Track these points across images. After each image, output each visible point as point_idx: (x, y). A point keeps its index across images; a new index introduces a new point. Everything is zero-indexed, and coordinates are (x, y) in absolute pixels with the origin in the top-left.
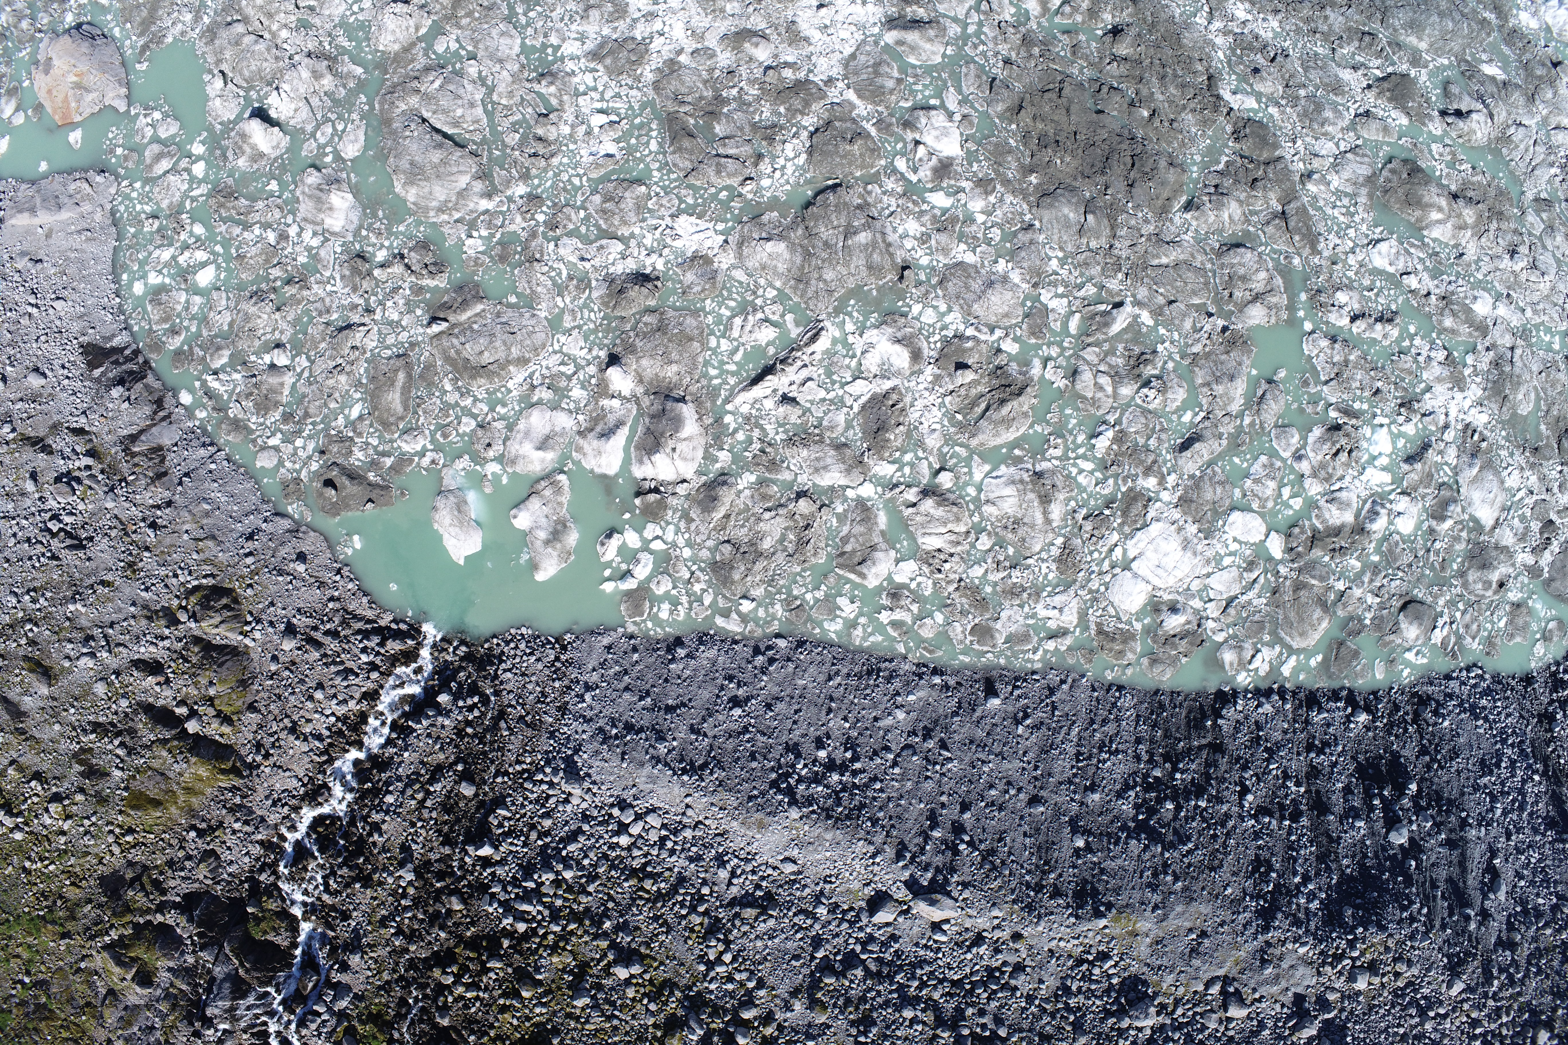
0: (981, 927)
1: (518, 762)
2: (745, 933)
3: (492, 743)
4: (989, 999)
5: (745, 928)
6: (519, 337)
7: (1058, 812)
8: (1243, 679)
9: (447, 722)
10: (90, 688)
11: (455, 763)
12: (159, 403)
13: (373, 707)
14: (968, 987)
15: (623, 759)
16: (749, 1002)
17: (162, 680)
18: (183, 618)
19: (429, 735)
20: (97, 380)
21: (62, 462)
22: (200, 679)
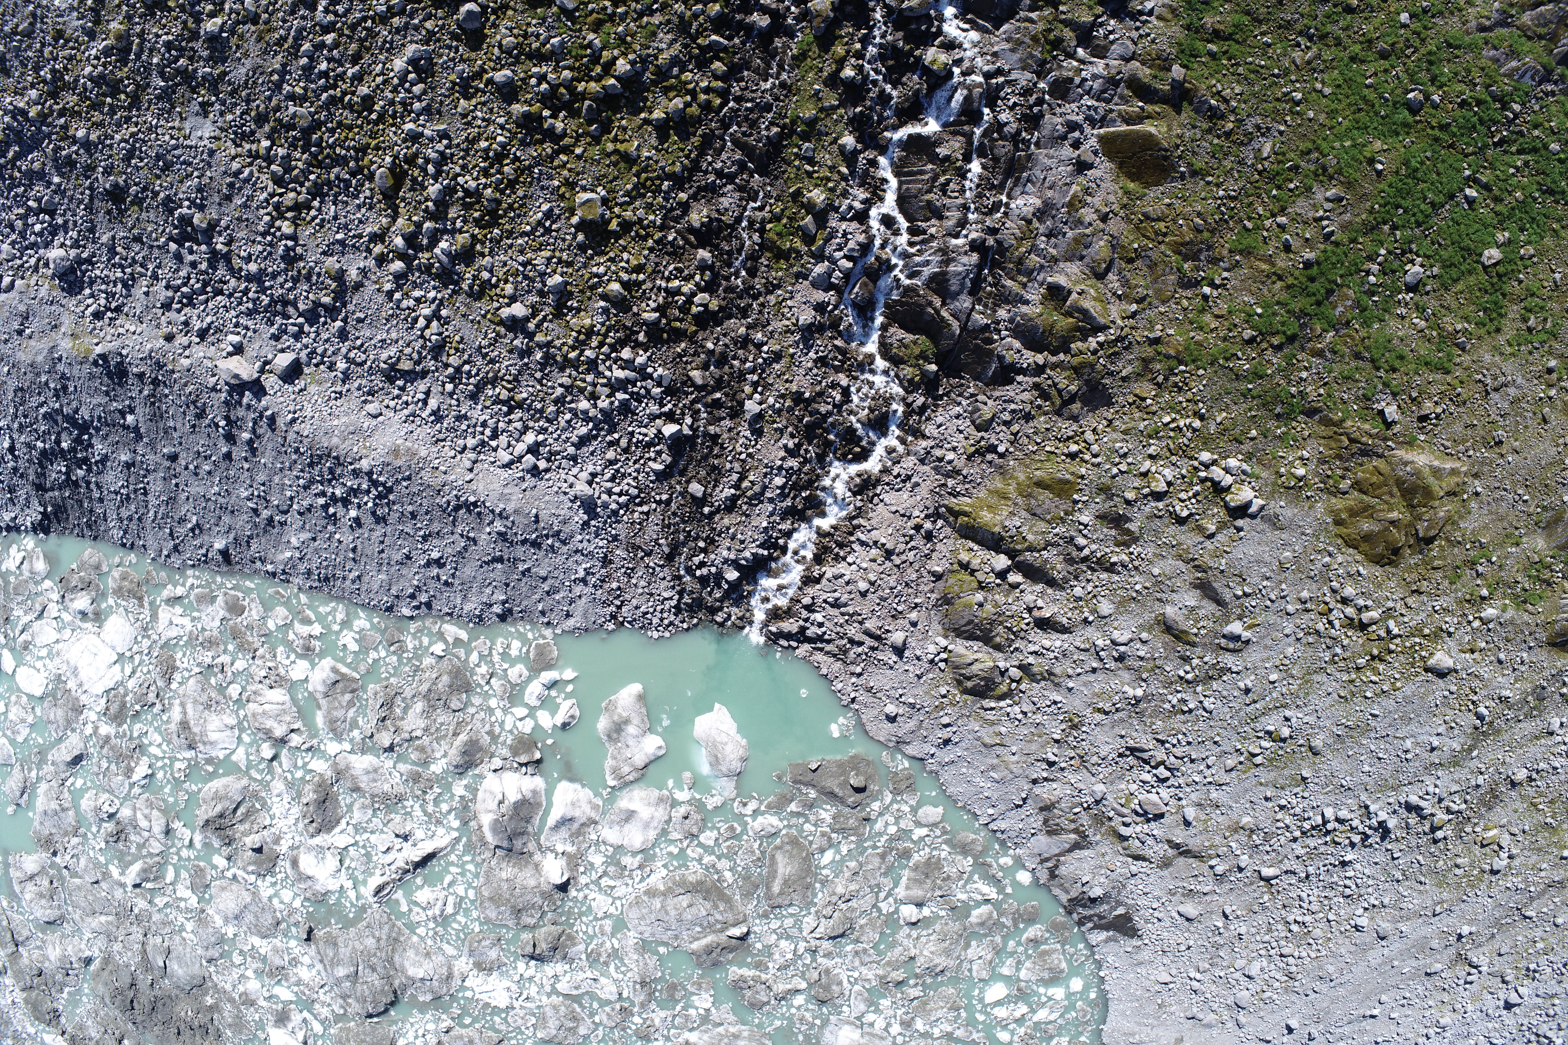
0: (200, 347)
1: (647, 514)
2: (408, 345)
3: (677, 531)
4: (189, 278)
5: (408, 351)
6: (653, 917)
7: (152, 445)
9: (725, 553)
10: (1117, 609)
11: (712, 514)
12: (1052, 875)
13: (807, 569)
14: (209, 289)
15: (537, 517)
16: (399, 277)
17: (1036, 613)
18: (1015, 673)
19: (742, 542)
20: (1119, 903)
21: (1155, 832)
22: (993, 610)
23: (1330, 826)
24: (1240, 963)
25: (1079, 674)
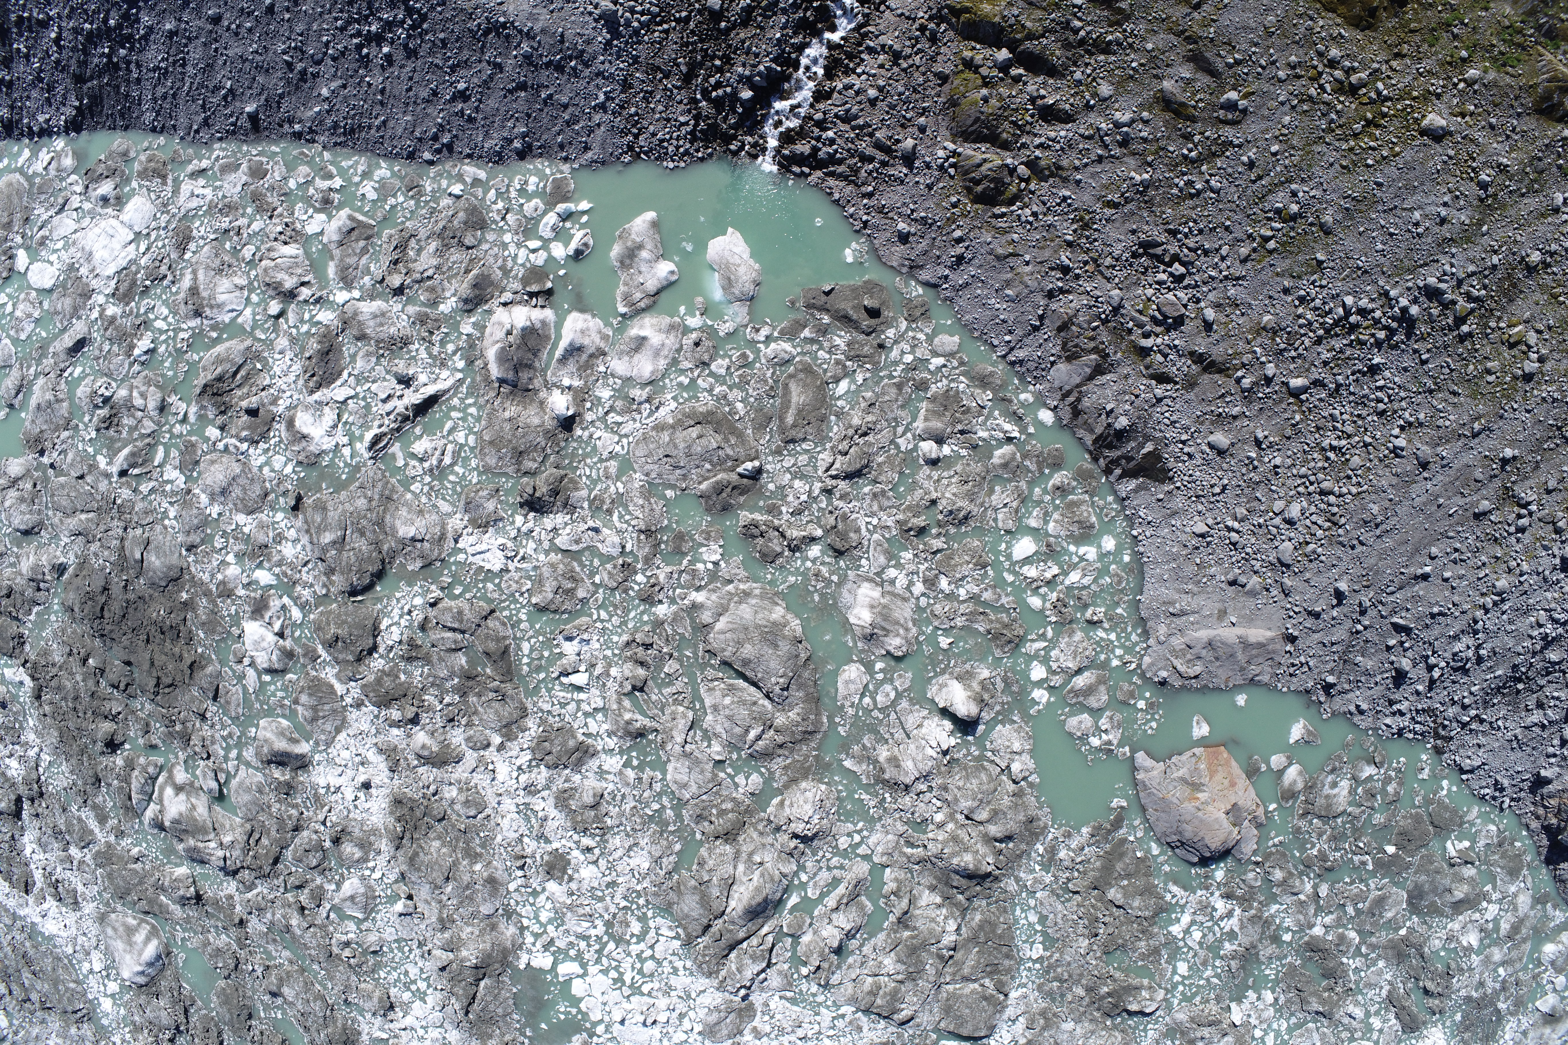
1: (666, 32)
3: (694, 51)
6: (661, 452)
8: (59, 143)
9: (740, 70)
10: (1116, 89)
11: (728, 30)
12: (1076, 412)
13: (819, 85)
15: (562, 35)
17: (1039, 102)
18: (1022, 170)
19: (757, 56)
20: (1147, 438)
21: (1176, 342)
22: (998, 104)
23: (1353, 319)
24: (1279, 505)
25: (1086, 165)
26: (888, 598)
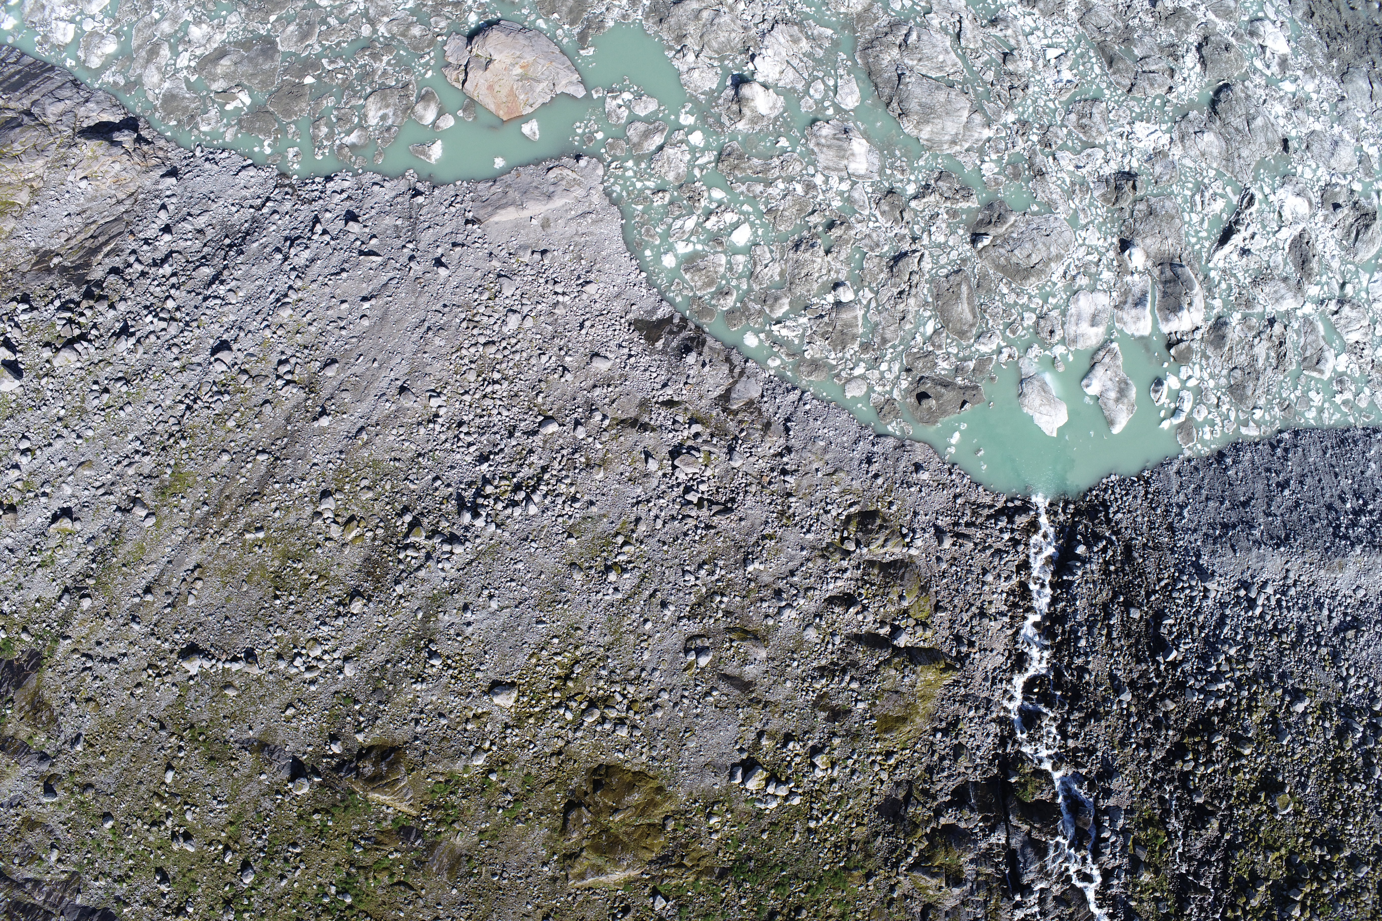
1: (1160, 580)
2: (1354, 650)
3: (1133, 573)
5: (1353, 646)
6: (1053, 237)
10: (802, 638)
11: (1116, 596)
12: (730, 362)
15: (1235, 551)
17: (859, 608)
18: (851, 546)
19: (1087, 582)
20: (663, 352)
21: (671, 435)
22: (891, 596)
23: (521, 495)
24: (529, 323)
25: (802, 565)
26: (842, 166)
